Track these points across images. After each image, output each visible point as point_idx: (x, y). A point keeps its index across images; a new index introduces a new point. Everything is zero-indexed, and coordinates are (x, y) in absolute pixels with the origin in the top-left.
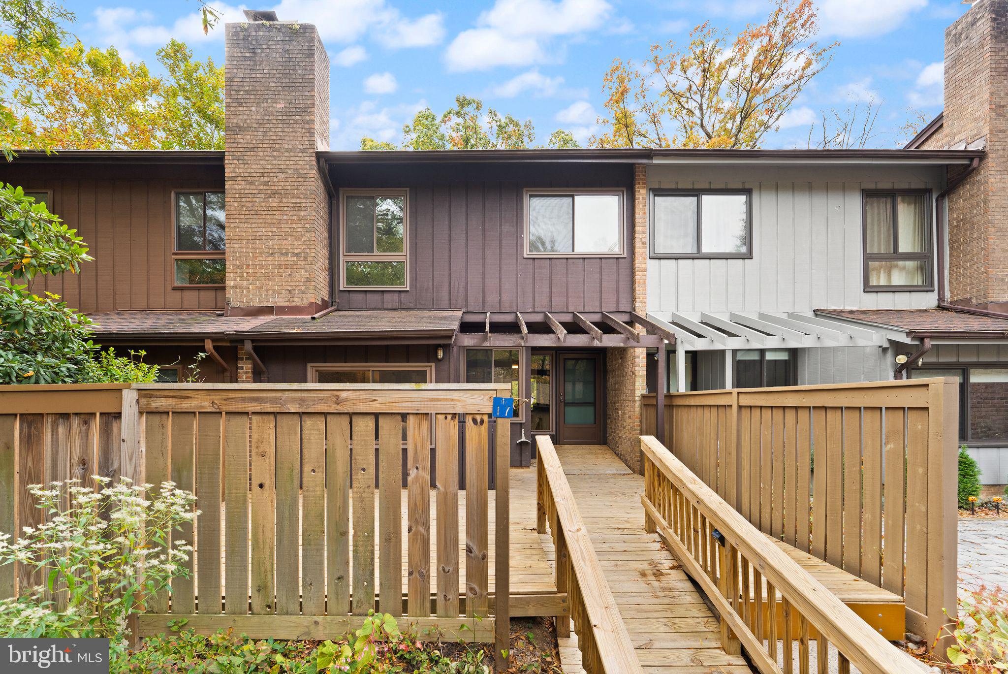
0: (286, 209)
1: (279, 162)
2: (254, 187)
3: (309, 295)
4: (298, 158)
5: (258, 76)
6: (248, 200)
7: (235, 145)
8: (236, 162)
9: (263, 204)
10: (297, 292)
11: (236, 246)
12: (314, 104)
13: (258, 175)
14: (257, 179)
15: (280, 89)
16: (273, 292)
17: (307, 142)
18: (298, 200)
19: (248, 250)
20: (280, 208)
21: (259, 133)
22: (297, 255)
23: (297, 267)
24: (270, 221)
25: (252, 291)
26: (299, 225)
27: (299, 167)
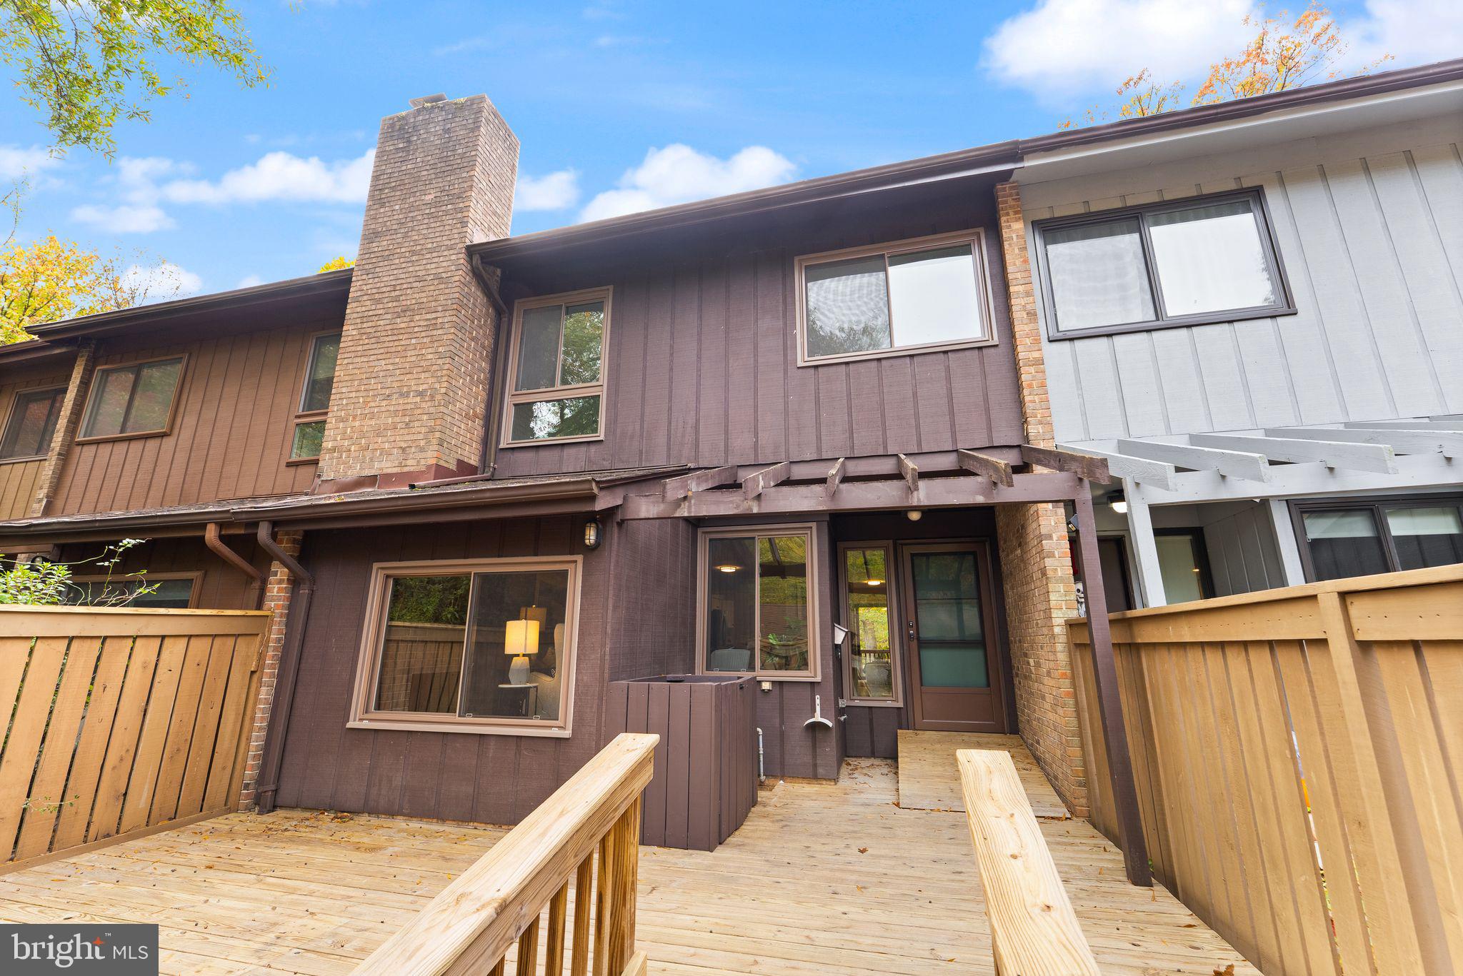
0: (416, 329)
1: (417, 268)
2: (381, 306)
3: (430, 454)
4: (441, 259)
5: (409, 167)
6: (370, 324)
7: (367, 256)
8: (364, 277)
9: (388, 327)
10: (413, 450)
11: (344, 390)
12: (472, 186)
13: (388, 289)
14: (387, 295)
15: (433, 176)
16: (381, 455)
17: (456, 236)
18: (434, 315)
19: (358, 394)
20: (409, 330)
21: (399, 235)
22: (421, 394)
23: (419, 411)
24: (393, 349)
25: (353, 454)
26: (430, 350)
27: (441, 270)
